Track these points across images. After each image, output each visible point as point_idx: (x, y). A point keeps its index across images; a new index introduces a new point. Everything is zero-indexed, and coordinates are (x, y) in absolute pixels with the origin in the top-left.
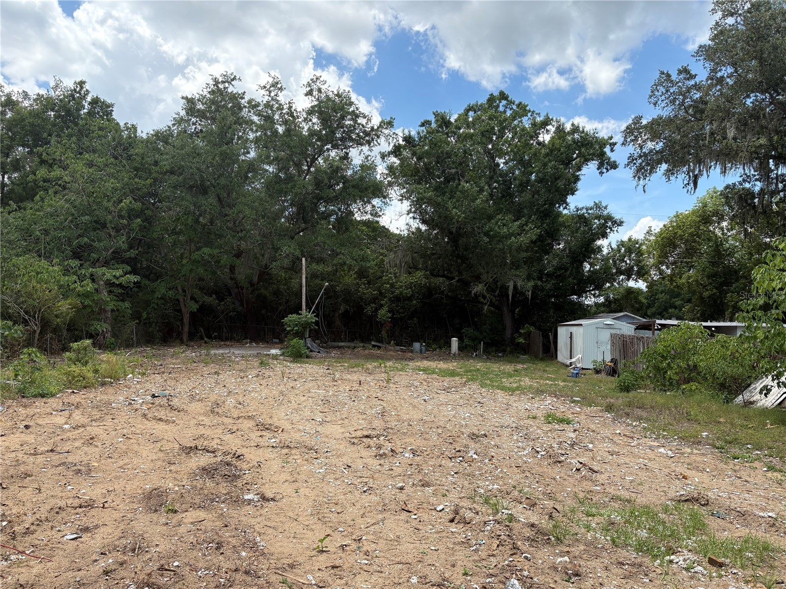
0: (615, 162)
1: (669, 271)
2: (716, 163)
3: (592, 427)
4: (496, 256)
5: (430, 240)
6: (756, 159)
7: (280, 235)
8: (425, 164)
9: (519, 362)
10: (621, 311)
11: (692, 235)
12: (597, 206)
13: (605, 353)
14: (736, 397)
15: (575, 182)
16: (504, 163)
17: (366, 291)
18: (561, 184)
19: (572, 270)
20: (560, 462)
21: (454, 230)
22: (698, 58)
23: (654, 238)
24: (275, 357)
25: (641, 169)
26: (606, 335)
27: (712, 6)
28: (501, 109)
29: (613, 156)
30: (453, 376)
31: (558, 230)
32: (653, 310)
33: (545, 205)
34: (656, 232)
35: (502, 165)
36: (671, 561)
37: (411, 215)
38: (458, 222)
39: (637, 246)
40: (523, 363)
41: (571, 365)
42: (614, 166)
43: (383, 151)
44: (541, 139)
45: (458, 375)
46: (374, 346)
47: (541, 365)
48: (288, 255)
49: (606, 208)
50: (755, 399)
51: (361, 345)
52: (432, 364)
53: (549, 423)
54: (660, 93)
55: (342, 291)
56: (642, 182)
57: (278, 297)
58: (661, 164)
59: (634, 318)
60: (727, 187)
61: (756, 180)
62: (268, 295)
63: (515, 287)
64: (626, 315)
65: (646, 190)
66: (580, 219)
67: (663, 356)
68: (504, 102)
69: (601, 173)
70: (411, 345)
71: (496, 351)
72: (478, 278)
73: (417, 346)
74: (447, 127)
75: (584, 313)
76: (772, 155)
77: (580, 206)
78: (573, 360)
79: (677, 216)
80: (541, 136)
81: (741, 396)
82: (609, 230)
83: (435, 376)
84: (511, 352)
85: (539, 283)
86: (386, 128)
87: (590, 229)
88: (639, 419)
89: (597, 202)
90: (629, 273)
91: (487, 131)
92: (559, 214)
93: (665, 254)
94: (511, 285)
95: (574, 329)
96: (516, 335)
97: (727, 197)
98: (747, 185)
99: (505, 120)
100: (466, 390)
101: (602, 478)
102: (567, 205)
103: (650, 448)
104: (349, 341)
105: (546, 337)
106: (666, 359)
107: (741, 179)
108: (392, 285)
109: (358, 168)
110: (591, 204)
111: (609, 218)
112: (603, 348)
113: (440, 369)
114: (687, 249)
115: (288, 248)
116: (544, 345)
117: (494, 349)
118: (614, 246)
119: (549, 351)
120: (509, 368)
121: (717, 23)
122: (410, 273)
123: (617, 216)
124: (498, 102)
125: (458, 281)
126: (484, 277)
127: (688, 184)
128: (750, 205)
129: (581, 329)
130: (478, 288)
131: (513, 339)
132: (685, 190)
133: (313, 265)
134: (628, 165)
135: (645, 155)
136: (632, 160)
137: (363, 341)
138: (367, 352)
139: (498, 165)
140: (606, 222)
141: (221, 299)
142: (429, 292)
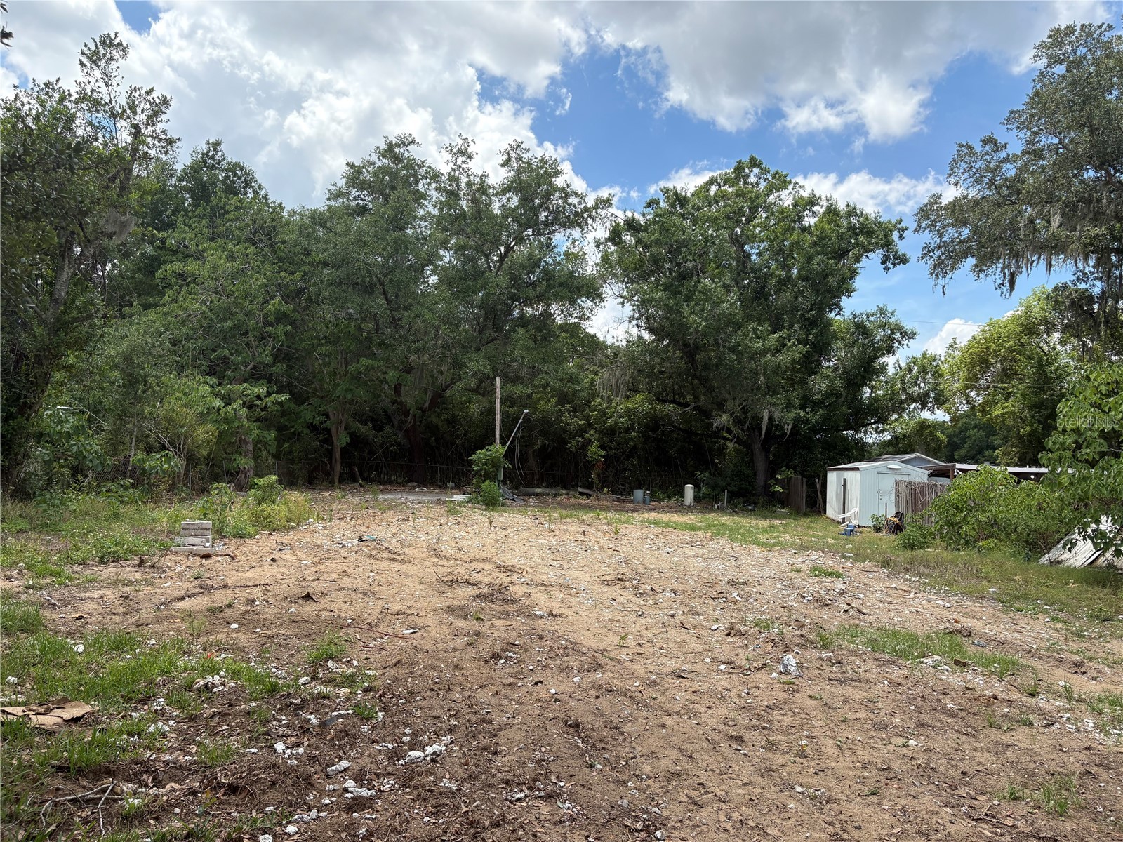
0: (904, 255)
1: (980, 398)
2: (1039, 258)
3: (865, 581)
4: (747, 378)
5: (657, 354)
6: (1093, 252)
7: (465, 347)
8: (653, 255)
9: (776, 518)
10: (912, 452)
11: (1010, 350)
12: (881, 311)
13: (888, 507)
14: (1042, 556)
15: (852, 278)
16: (757, 254)
17: (572, 421)
18: (833, 281)
19: (847, 396)
20: (827, 605)
21: (691, 342)
22: (1009, 126)
23: (960, 354)
24: (461, 504)
25: (939, 264)
26: (889, 483)
27: (1034, 52)
28: (753, 180)
29: (901, 247)
30: (694, 530)
31: (829, 344)
32: (963, 452)
33: (811, 310)
34: (962, 345)
35: (754, 257)
36: (922, 662)
37: (634, 322)
38: (697, 331)
39: (934, 363)
40: (780, 519)
41: (844, 522)
42: (903, 260)
43: (598, 237)
44: (806, 222)
45: (700, 529)
46: (581, 494)
47: (804, 521)
48: (476, 373)
49: (892, 314)
50: (1062, 558)
51: (564, 492)
52: (665, 517)
53: (816, 576)
54: (962, 170)
55: (538, 420)
56: (940, 281)
57: (454, 427)
58: (966, 257)
59: (929, 461)
60: (1056, 289)
61: (1096, 279)
62: (440, 424)
63: (771, 418)
64: (919, 457)
65: (946, 292)
66: (857, 328)
67: (957, 508)
68: (756, 171)
69: (887, 269)
70: (631, 493)
71: (744, 504)
72: (721, 406)
73: (639, 494)
74: (682, 206)
75: (861, 453)
76: (1113, 248)
77: (858, 312)
78: (846, 515)
79: (991, 324)
80: (806, 219)
81: (1047, 556)
82: (896, 344)
83: (670, 529)
84: (763, 505)
85: (802, 414)
86: (603, 208)
87: (872, 342)
88: (920, 575)
89: (881, 306)
90: (923, 400)
91: (735, 213)
92: (830, 323)
93: (974, 376)
94: (766, 414)
95: (847, 475)
96: (771, 482)
97: (1056, 302)
98: (1083, 286)
99: (758, 196)
100: (713, 544)
101: (869, 619)
102: (841, 309)
103: (928, 600)
104: (547, 487)
105: (811, 485)
106: (962, 511)
107: (1074, 278)
108: (603, 413)
109: (562, 257)
110: (874, 309)
111: (898, 328)
112: (885, 500)
113: (675, 523)
114: (1003, 369)
115: (476, 364)
116: (808, 496)
117: (741, 500)
118: (903, 365)
119: (815, 504)
120: (763, 523)
121: (1042, 73)
122: (628, 397)
123: (907, 326)
124: (747, 170)
125: (694, 409)
126: (730, 405)
127: (1003, 284)
128: (1086, 312)
129: (857, 475)
130: (723, 419)
131: (767, 487)
132: (999, 292)
133: (509, 385)
134: (923, 258)
135: (946, 245)
136: (927, 251)
137: (565, 487)
138: (572, 501)
139: (749, 256)
140: (893, 333)
141: (378, 428)
142: (653, 424)
